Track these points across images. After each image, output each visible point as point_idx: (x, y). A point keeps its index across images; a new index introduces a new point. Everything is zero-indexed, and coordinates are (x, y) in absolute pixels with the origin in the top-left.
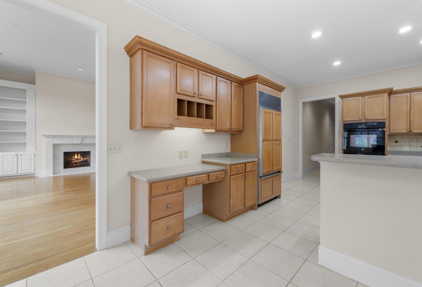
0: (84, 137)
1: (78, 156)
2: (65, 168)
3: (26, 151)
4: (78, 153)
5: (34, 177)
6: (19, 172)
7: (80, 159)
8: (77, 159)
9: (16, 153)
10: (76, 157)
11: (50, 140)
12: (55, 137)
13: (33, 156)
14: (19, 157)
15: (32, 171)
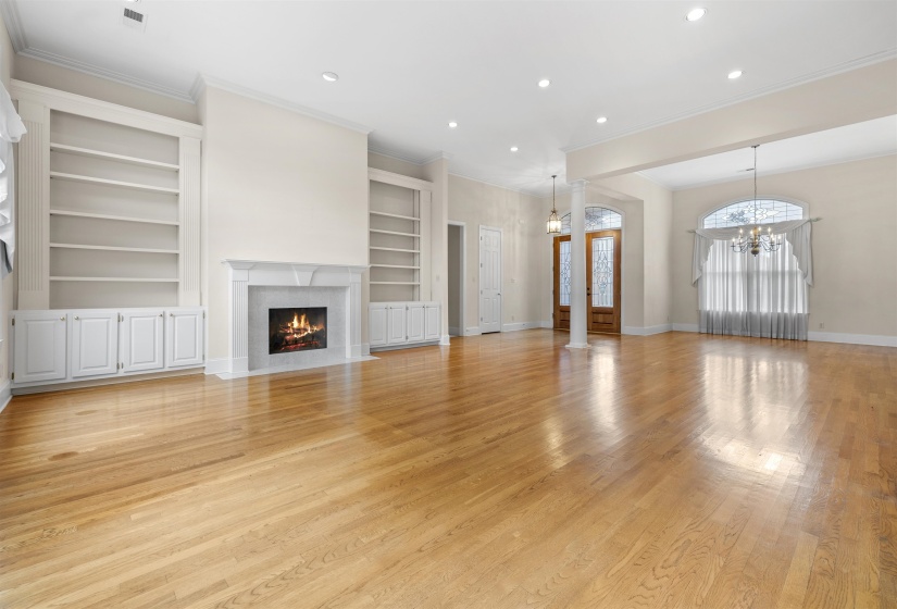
0: (318, 269)
1: (299, 321)
2: (271, 352)
3: (177, 305)
4: (300, 311)
5: (201, 377)
6: (167, 365)
7: (306, 330)
8: (298, 331)
9: (159, 310)
10: (296, 324)
11: (242, 275)
12: (254, 266)
13: (199, 318)
14: (169, 320)
15: (197, 360)
